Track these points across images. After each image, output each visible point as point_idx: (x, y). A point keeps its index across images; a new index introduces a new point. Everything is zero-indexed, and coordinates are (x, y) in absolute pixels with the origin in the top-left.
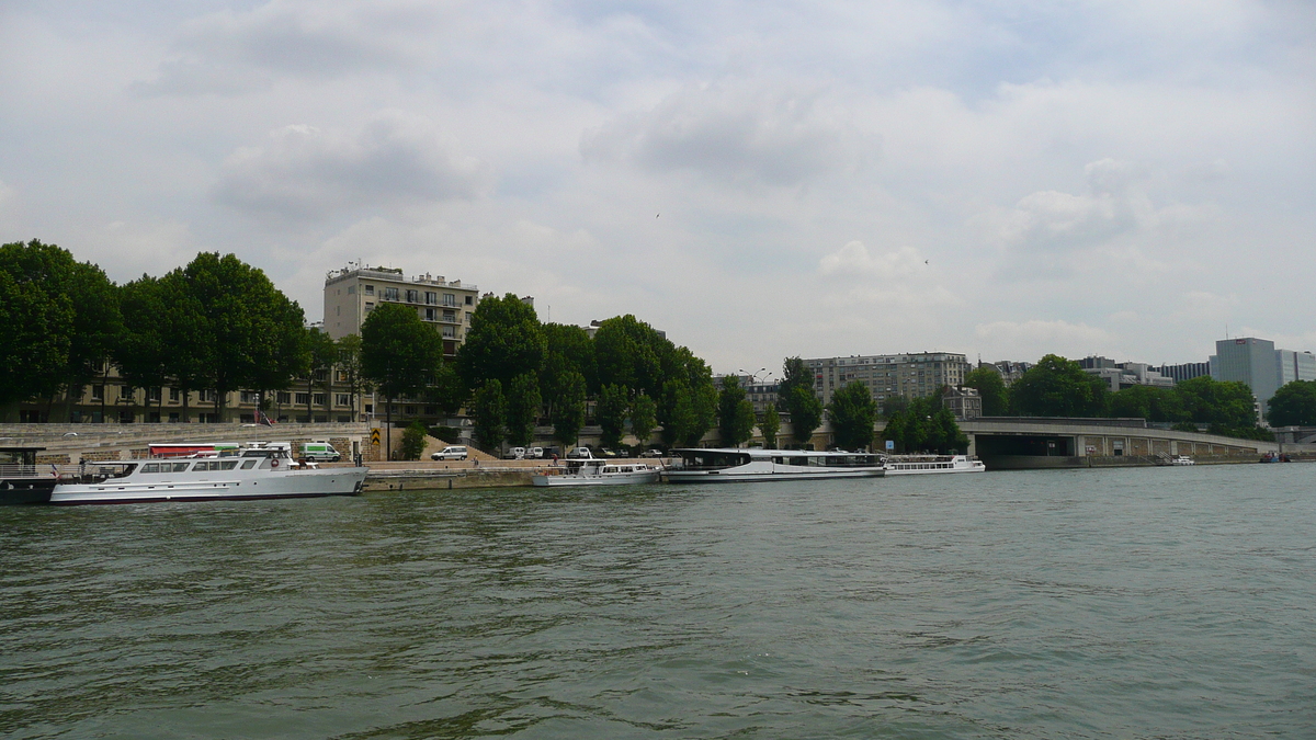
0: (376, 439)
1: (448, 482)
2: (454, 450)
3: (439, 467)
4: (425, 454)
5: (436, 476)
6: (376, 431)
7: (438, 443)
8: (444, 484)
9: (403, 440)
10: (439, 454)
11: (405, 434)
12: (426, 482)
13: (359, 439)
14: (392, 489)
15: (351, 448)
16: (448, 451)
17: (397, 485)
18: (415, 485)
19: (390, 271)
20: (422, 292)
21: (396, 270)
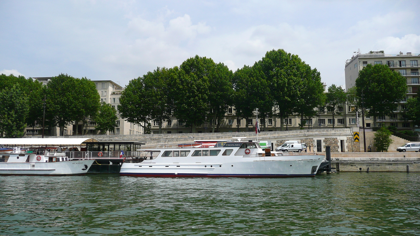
0: (357, 138)
1: (405, 167)
2: (413, 145)
3: (400, 156)
4: (392, 148)
5: (396, 162)
6: (356, 134)
7: (402, 140)
8: (402, 168)
9: (375, 139)
10: (402, 148)
11: (376, 135)
12: (388, 167)
13: (344, 138)
14: (361, 171)
15: (339, 144)
16: (409, 146)
17: (364, 168)
18: (379, 169)
19: (377, 52)
20: (397, 61)
21: (380, 52)
